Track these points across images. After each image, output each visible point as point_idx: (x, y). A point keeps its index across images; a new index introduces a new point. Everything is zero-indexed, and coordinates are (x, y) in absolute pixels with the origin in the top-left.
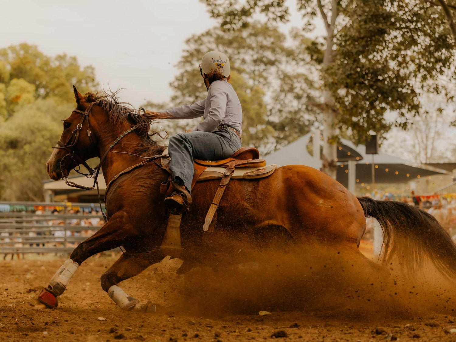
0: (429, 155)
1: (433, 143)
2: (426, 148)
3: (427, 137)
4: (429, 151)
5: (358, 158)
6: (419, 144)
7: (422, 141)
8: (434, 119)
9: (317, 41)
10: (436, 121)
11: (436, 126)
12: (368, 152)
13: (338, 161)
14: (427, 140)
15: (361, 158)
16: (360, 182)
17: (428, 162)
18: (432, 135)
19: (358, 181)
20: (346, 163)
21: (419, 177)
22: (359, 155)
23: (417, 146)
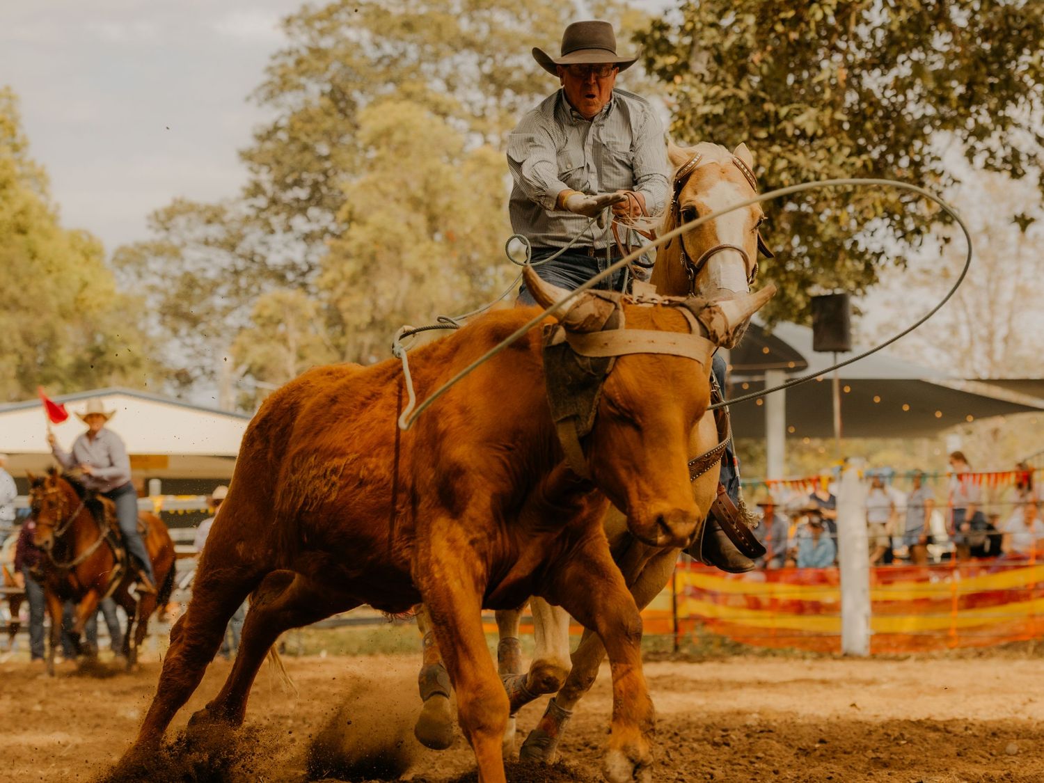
0: (998, 356)
1: (1010, 320)
2: (990, 339)
3: (992, 303)
4: (999, 347)
5: (792, 365)
6: (969, 323)
7: (978, 315)
8: (1012, 250)
9: (667, 20)
10: (1019, 256)
11: (1018, 272)
12: (819, 347)
13: (734, 373)
14: (993, 313)
15: (802, 363)
16: (799, 435)
17: (996, 376)
18: (1007, 295)
19: (792, 430)
20: (757, 379)
21: (970, 418)
22: (797, 356)
23: (964, 332)
